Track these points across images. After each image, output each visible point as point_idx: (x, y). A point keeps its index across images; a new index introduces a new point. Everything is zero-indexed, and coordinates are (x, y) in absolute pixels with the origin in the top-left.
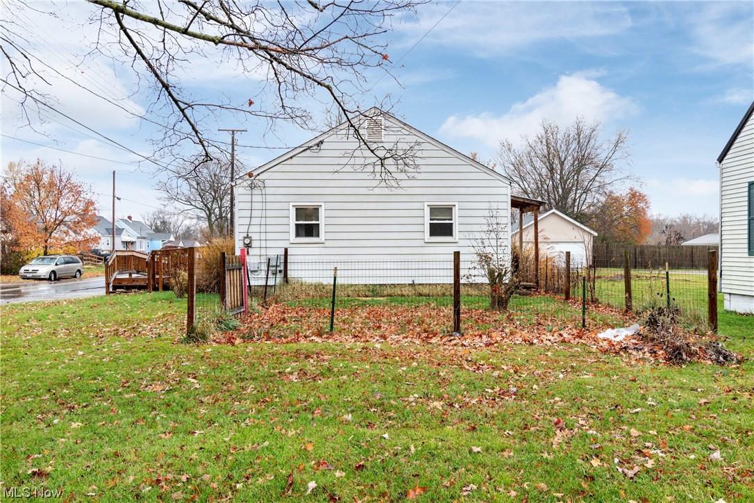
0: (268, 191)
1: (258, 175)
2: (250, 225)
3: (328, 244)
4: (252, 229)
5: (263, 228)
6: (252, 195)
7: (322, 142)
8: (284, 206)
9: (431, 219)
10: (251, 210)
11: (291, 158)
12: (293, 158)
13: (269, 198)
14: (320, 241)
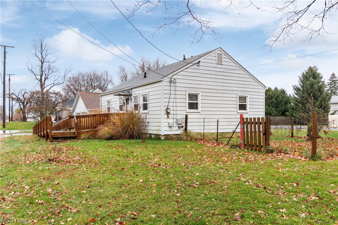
0: (177, 85)
1: (173, 76)
2: (169, 102)
3: (202, 113)
4: (171, 104)
5: (175, 104)
6: (171, 86)
7: (199, 62)
8: (184, 93)
9: (239, 102)
10: (170, 94)
11: (187, 68)
12: (188, 69)
13: (177, 89)
14: (199, 112)
